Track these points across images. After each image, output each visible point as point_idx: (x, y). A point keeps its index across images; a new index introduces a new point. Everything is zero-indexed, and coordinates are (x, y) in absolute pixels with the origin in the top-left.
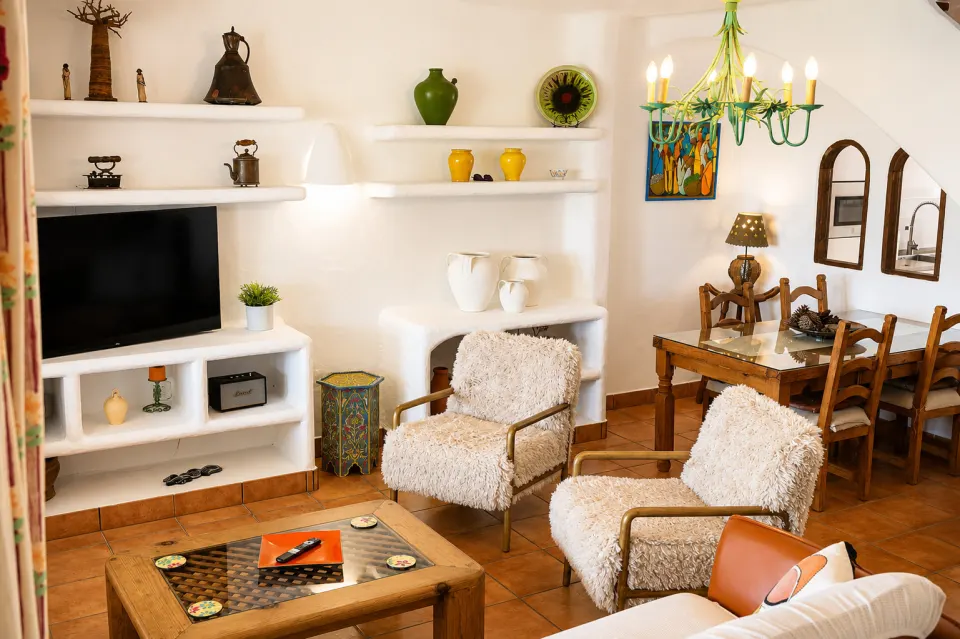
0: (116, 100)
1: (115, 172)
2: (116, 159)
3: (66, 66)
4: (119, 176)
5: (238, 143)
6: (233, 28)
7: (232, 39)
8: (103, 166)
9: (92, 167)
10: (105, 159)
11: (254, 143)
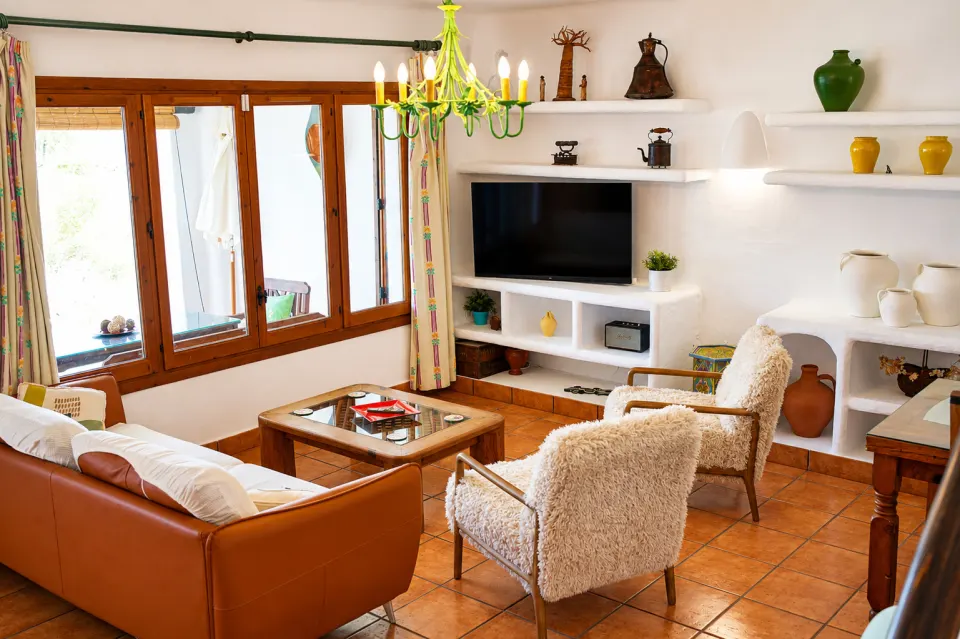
0: (574, 100)
1: (573, 153)
2: (574, 143)
3: (542, 77)
4: (575, 156)
5: (652, 131)
6: (650, 35)
7: (649, 45)
8: (565, 148)
9: (557, 150)
10: (566, 144)
11: (669, 130)
